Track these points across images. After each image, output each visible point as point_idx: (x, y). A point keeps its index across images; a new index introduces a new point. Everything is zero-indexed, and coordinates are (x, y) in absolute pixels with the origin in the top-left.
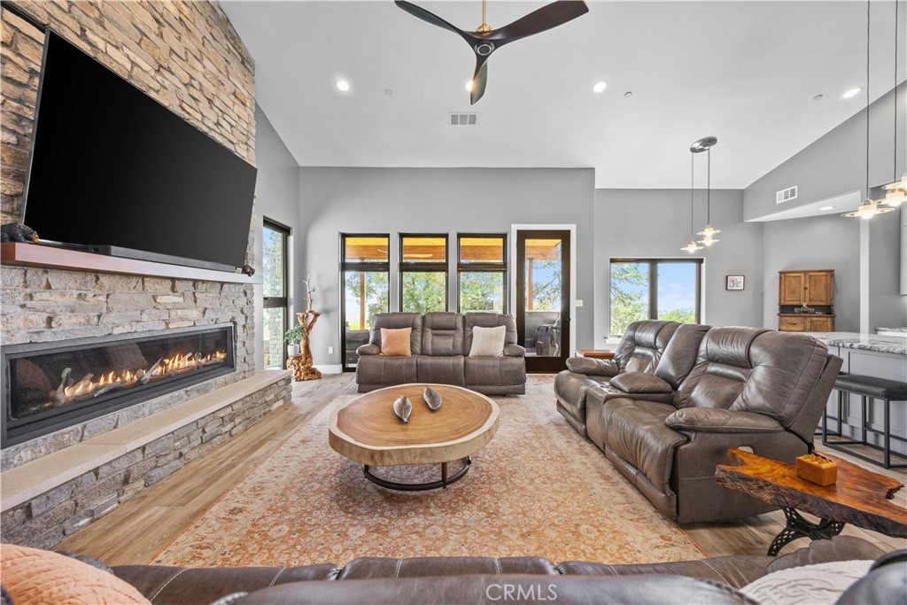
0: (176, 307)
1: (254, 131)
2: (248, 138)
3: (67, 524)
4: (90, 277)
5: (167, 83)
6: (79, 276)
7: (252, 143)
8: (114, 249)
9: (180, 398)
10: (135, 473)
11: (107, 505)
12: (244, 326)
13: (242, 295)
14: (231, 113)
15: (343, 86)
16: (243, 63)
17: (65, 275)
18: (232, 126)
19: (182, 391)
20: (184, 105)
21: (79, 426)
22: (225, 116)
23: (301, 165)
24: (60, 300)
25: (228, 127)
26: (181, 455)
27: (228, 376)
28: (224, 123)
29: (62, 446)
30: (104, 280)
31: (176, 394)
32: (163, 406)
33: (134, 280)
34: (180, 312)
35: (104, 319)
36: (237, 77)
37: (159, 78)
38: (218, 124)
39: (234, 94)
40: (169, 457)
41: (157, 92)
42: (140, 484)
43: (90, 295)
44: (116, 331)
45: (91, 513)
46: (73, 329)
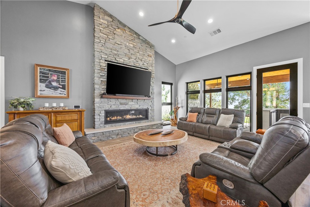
0: (133, 105)
1: (154, 62)
2: (152, 64)
3: (108, 138)
4: (117, 99)
5: (131, 61)
6: (115, 99)
7: (153, 65)
8: (117, 95)
9: (134, 123)
10: (119, 134)
11: (114, 137)
12: (151, 110)
13: (151, 102)
14: (147, 61)
15: (173, 41)
16: (151, 47)
17: (113, 99)
18: (147, 63)
19: (134, 122)
20: (135, 64)
21: (115, 124)
22: (145, 62)
23: (176, 64)
24: (112, 103)
25: (146, 64)
26: (129, 134)
27: (146, 121)
28: (145, 64)
29: (112, 126)
30: (119, 100)
31: (133, 122)
32: (130, 124)
33: (124, 100)
34: (134, 106)
35: (119, 107)
36: (149, 52)
37: (129, 61)
38: (143, 64)
39: (148, 56)
40: (126, 133)
41: (129, 63)
42: (120, 136)
43: (117, 102)
44: (121, 109)
45: (112, 138)
46: (114, 108)
